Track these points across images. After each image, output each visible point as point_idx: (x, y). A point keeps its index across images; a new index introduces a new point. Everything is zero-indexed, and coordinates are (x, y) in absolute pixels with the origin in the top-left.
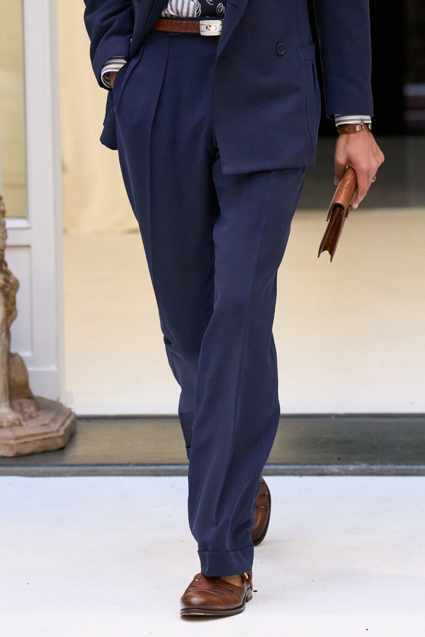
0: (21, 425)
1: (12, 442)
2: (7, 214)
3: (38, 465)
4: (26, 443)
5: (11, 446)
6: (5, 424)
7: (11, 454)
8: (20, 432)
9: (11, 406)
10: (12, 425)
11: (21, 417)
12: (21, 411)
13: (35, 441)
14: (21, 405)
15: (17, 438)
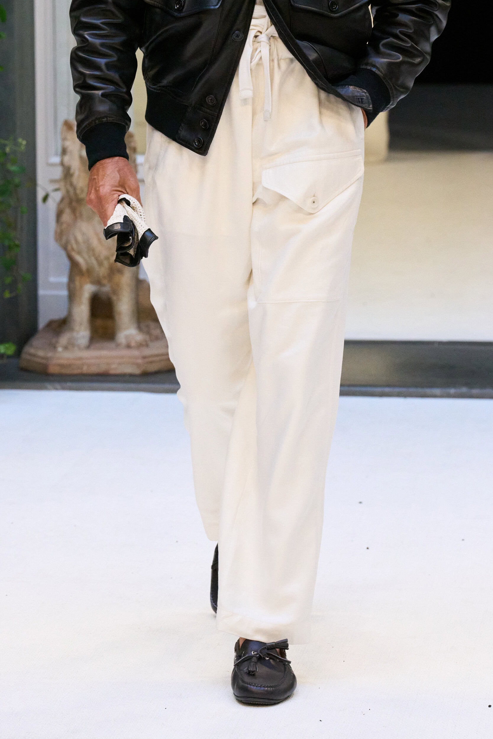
0: (147, 345)
1: (140, 361)
2: (139, 149)
3: (163, 383)
4: (151, 362)
5: (138, 365)
6: (133, 344)
7: (137, 371)
8: (147, 352)
9: (139, 328)
10: (140, 345)
11: (147, 338)
12: (148, 333)
13: (161, 361)
14: (148, 326)
15: (144, 357)
